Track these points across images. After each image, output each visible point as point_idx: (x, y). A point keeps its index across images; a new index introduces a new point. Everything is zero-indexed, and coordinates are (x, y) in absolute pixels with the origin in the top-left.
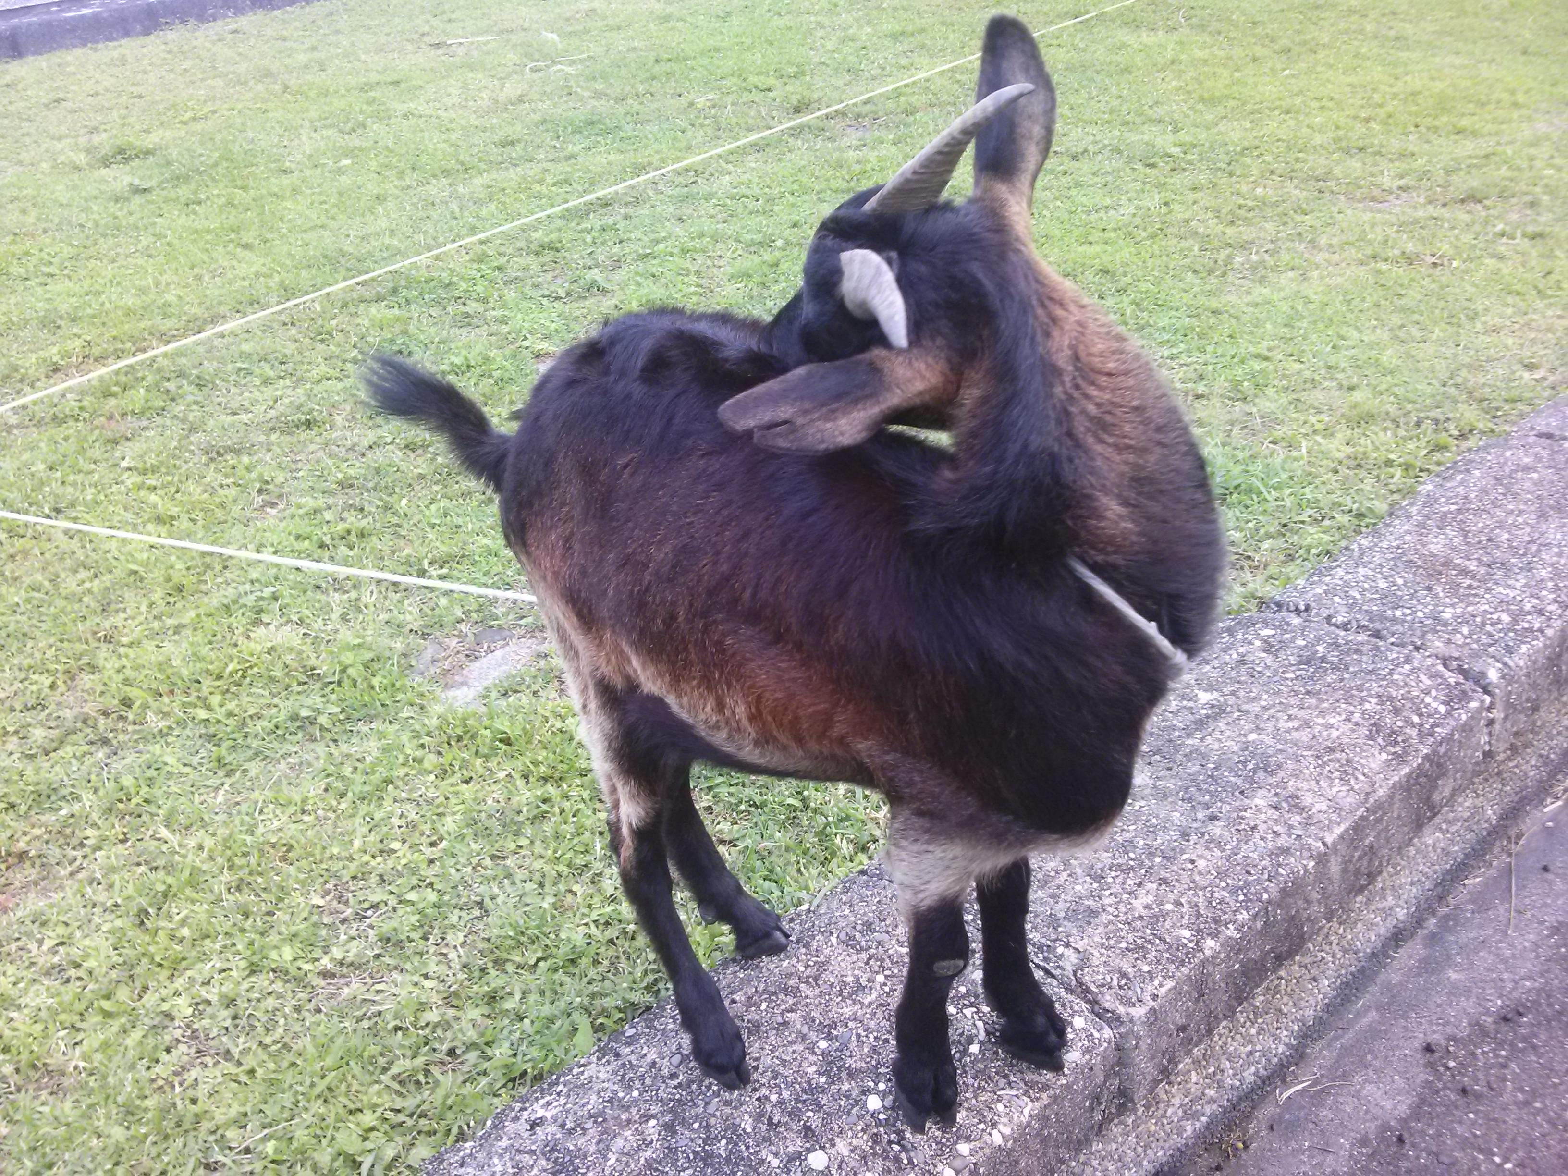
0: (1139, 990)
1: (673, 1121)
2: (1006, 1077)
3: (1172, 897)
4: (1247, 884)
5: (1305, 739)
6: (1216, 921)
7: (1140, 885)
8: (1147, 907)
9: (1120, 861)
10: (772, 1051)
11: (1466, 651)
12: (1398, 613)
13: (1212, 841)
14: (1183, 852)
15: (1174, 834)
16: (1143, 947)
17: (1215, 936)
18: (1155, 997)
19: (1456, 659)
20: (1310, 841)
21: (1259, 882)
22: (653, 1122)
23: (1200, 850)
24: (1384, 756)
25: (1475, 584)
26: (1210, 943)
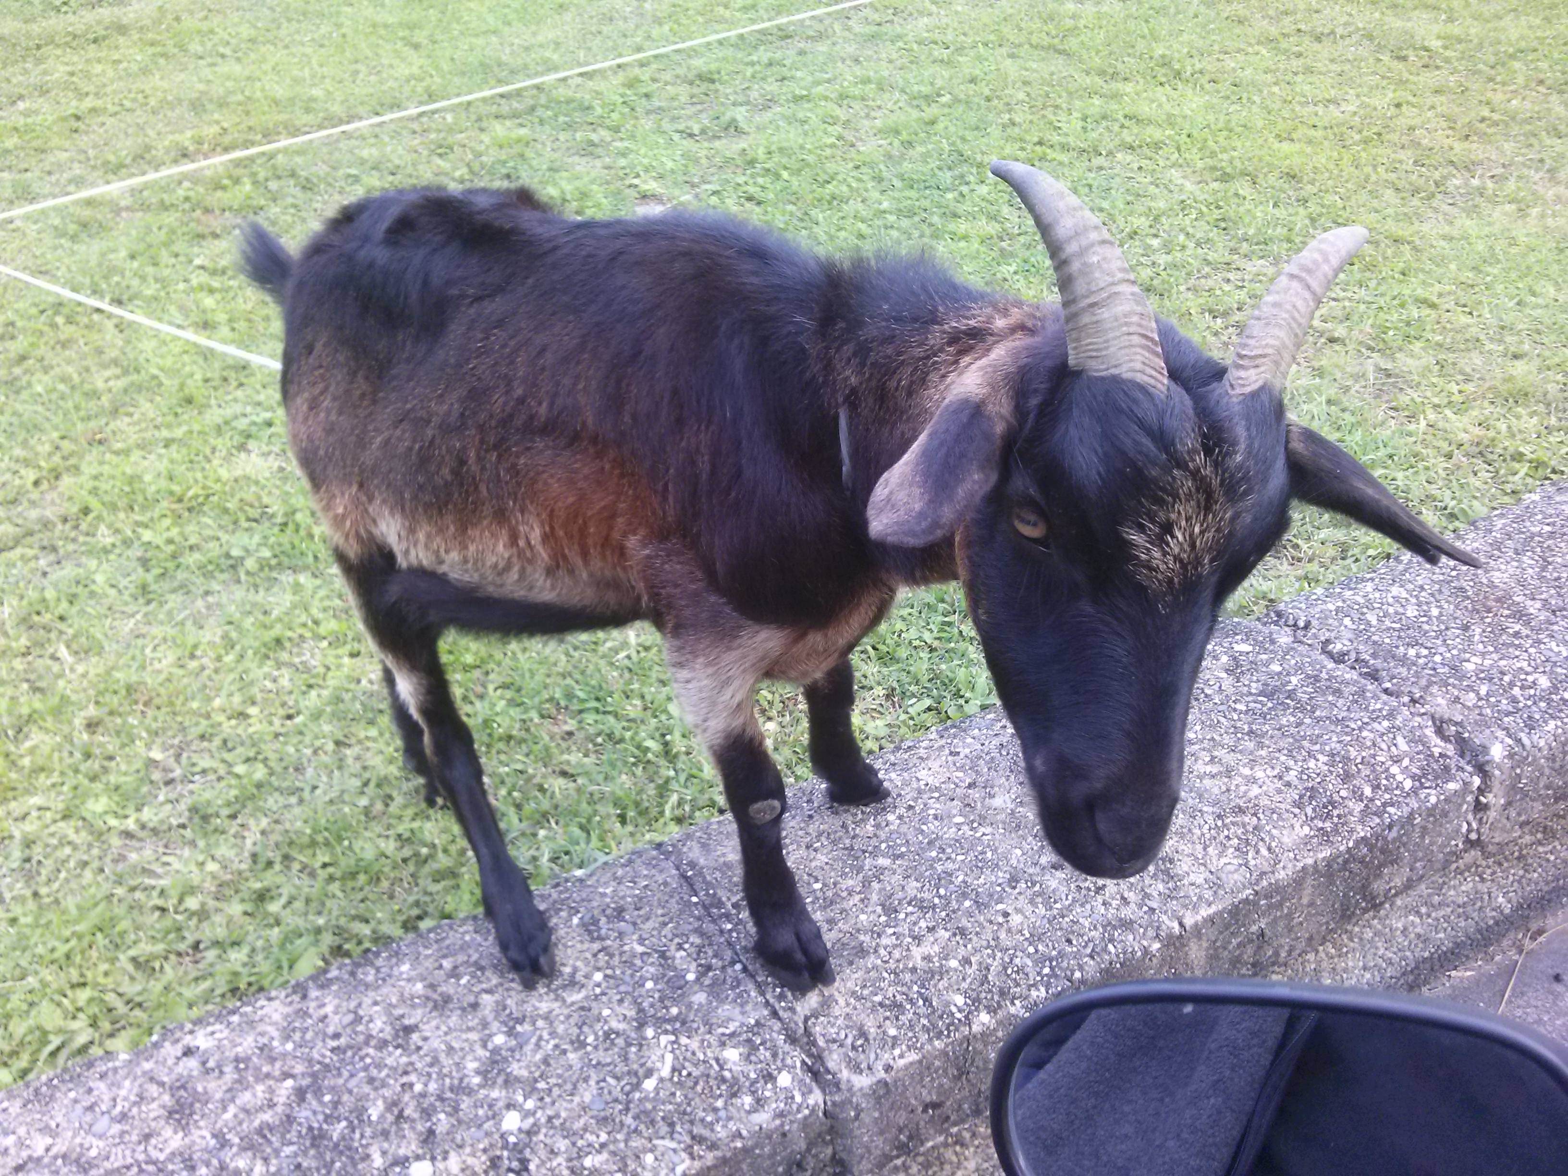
0: (872, 1056)
1: (308, 1087)
2: (672, 1125)
3: (962, 951)
4: (1061, 955)
5: (1216, 791)
6: (1002, 993)
7: (931, 930)
8: (927, 958)
9: (926, 895)
10: (446, 1034)
11: (1474, 716)
12: (1412, 652)
13: (1040, 894)
14: (1000, 901)
15: (1002, 876)
16: (901, 1005)
17: (992, 1010)
18: (888, 1068)
19: (1456, 724)
20: (1164, 918)
21: (1077, 956)
22: (289, 1083)
23: (1022, 902)
24: (1306, 829)
25: (1525, 632)
26: (984, 1017)
